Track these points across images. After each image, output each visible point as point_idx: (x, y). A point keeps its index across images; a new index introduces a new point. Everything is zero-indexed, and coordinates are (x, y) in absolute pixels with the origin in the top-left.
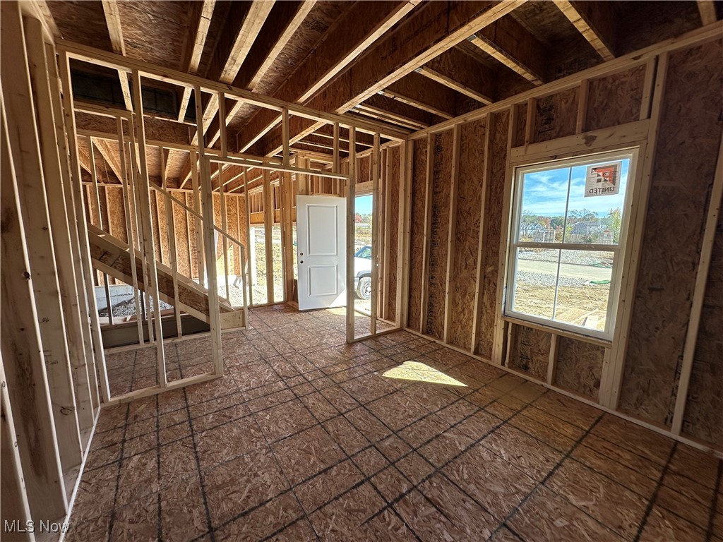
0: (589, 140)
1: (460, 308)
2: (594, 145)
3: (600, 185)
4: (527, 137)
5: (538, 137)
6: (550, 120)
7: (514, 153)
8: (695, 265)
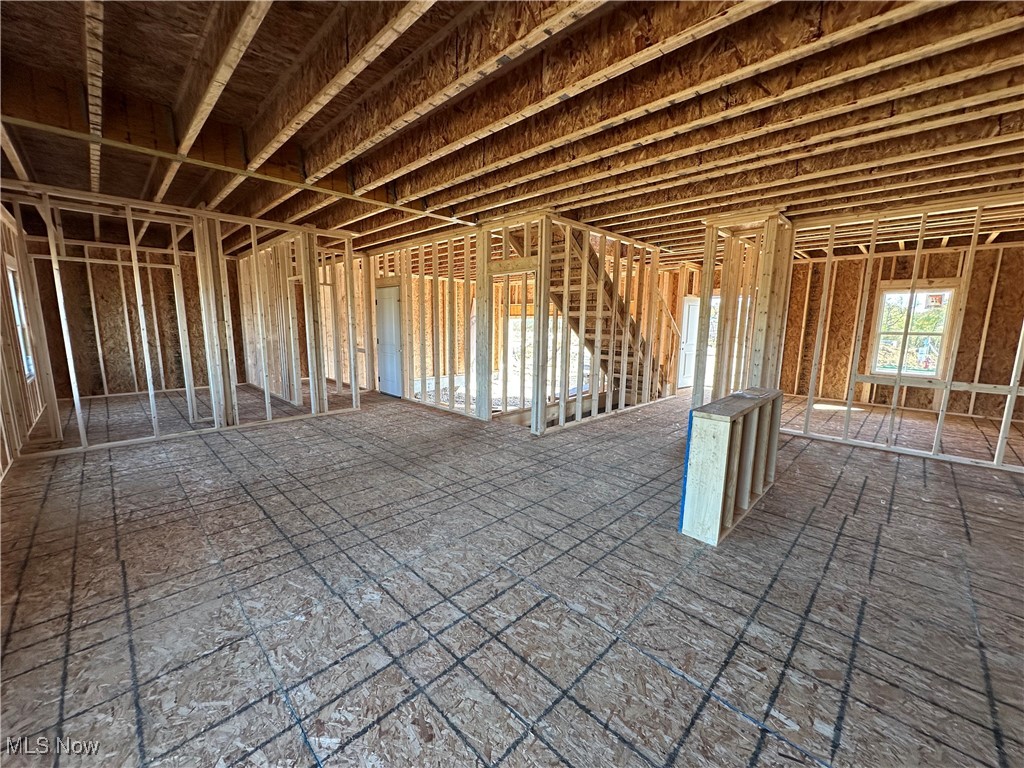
0: (931, 282)
1: (831, 374)
2: (933, 285)
3: (933, 304)
4: (892, 275)
5: (898, 277)
6: (905, 268)
7: (882, 284)
8: (979, 340)
